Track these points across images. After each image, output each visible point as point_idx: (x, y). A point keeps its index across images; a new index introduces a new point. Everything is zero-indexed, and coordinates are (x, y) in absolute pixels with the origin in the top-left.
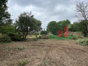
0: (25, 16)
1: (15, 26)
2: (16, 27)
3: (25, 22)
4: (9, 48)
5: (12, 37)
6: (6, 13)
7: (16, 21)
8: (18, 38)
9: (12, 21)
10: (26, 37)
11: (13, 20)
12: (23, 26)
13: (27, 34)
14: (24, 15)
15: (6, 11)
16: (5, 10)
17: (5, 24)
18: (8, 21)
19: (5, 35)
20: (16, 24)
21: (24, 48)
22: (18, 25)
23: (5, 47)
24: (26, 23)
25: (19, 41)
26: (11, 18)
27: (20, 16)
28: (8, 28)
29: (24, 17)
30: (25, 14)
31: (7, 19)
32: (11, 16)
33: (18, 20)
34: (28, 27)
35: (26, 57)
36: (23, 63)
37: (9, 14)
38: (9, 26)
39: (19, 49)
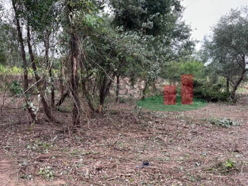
0: (235, 22)
1: (201, 58)
2: (205, 61)
3: (233, 43)
4: (187, 118)
5: (194, 90)
6: (180, 26)
7: (206, 42)
8: (210, 91)
9: (194, 45)
10: (235, 88)
11: (198, 42)
12: (228, 55)
13: (241, 79)
14: (232, 18)
15: (179, 21)
16: (177, 18)
17: (176, 57)
18: (185, 47)
19: (177, 83)
20: (205, 53)
21: (231, 124)
22: (212, 55)
23: (177, 114)
24: (238, 43)
25: (215, 100)
26: (191, 37)
27: (219, 25)
28: (183, 66)
29: (231, 27)
30: (235, 15)
31: (180, 43)
32: (190, 32)
33: (210, 40)
34: (243, 58)
35: (237, 151)
36: (229, 165)
37: (185, 29)
38: (186, 59)
39: (213, 123)
